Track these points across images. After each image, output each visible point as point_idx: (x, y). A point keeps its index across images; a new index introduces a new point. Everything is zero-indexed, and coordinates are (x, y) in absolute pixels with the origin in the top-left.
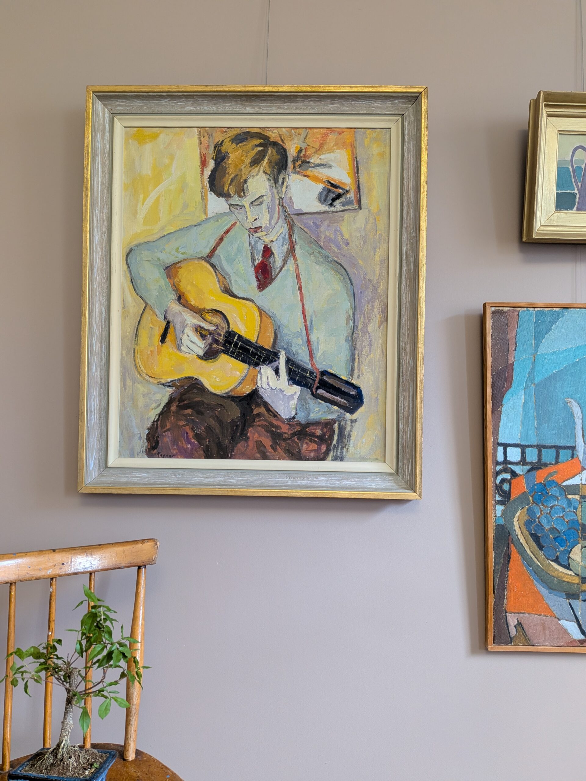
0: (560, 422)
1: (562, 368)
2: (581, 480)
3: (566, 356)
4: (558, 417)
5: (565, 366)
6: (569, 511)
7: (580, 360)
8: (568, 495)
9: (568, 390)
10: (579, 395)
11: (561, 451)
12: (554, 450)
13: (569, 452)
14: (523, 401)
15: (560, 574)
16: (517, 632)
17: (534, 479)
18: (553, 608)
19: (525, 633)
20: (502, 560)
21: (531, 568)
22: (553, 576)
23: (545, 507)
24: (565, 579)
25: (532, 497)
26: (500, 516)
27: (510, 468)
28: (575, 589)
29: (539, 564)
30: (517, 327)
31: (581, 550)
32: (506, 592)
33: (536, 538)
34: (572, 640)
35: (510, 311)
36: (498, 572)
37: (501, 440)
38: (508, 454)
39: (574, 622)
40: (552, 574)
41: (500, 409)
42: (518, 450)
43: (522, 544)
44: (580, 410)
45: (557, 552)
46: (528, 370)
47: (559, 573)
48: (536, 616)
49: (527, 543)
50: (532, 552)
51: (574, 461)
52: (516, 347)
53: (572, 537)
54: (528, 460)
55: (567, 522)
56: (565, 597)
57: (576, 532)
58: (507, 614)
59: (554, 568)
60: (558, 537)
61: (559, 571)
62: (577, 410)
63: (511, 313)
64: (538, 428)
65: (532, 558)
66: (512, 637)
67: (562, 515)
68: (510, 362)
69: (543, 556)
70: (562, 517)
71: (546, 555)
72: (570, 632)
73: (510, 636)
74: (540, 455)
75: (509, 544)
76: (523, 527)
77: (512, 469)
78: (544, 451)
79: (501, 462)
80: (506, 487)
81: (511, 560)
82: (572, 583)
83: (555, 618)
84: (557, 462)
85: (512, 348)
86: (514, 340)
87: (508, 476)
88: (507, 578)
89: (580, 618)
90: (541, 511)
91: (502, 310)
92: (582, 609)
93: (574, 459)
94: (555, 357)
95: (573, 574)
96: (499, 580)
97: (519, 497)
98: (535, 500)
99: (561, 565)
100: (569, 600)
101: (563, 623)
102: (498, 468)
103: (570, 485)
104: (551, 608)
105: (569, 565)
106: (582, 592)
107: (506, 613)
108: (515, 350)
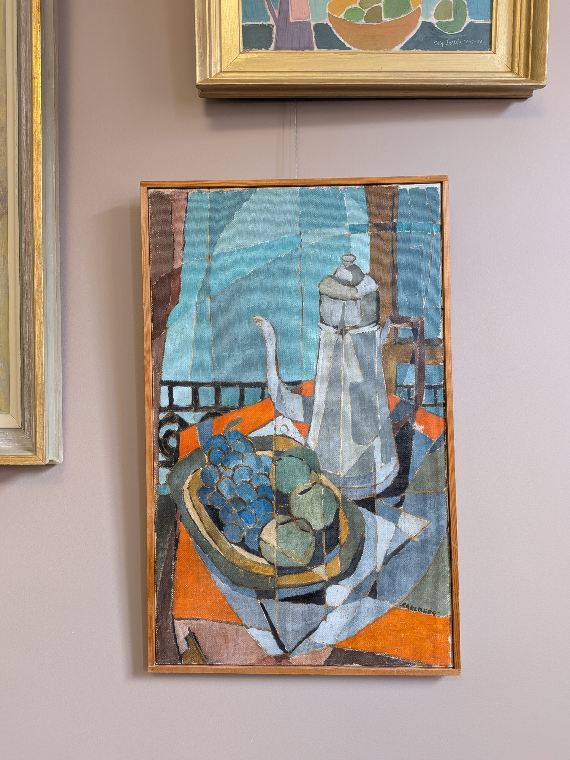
0: (246, 349)
1: (249, 274)
2: (275, 429)
3: (254, 256)
4: (243, 343)
5: (252, 270)
6: (259, 474)
7: (274, 261)
8: (257, 450)
9: (257, 305)
10: (273, 310)
11: (246, 390)
12: (237, 389)
13: (258, 390)
14: (194, 320)
15: (248, 563)
16: (188, 646)
17: (211, 429)
18: (239, 612)
19: (200, 647)
20: (167, 546)
21: (207, 555)
22: (237, 566)
23: (226, 469)
24: (254, 570)
25: (209, 455)
26: (165, 484)
27: (177, 415)
28: (268, 583)
29: (218, 549)
30: (186, 216)
31: (276, 528)
32: (172, 591)
33: (213, 512)
34: (266, 656)
35: (175, 194)
36: (162, 562)
37: (165, 377)
38: (174, 396)
39: (268, 630)
40: (237, 563)
41: (163, 333)
42: (188, 391)
43: (194, 521)
44: (273, 331)
45: (242, 532)
46: (201, 277)
47: (246, 562)
48: (215, 623)
49: (201, 520)
50: (207, 532)
51: (264, 403)
52: (184, 245)
53: (263, 509)
54: (202, 403)
55: (256, 489)
56: (255, 596)
57: (269, 503)
58: (175, 621)
59: (239, 555)
60: (244, 510)
61: (246, 558)
62: (268, 332)
63: (176, 197)
64: (216, 359)
65: (208, 541)
66: (181, 653)
67: (248, 480)
68: (176, 267)
69: (224, 538)
70: (249, 482)
71: (228, 537)
72: (263, 646)
73: (178, 651)
74: (218, 396)
75: (176, 521)
76: (195, 498)
77: (180, 417)
78: (223, 390)
79: (165, 408)
80: (172, 442)
81: (180, 545)
82: (264, 575)
83: (242, 625)
84: (242, 404)
85: (178, 246)
86: (182, 235)
87: (174, 427)
88: (175, 570)
89: (276, 625)
90: (221, 475)
91: (164, 193)
92: (279, 613)
93: (264, 401)
94: (239, 258)
95: (265, 562)
96: (163, 574)
97: (191, 455)
98: (212, 460)
99: (248, 550)
100: (260, 600)
101: (253, 632)
102: (162, 416)
103: (260, 437)
104: (236, 612)
105: (260, 549)
106: (280, 587)
107: (173, 619)
108: (183, 250)
